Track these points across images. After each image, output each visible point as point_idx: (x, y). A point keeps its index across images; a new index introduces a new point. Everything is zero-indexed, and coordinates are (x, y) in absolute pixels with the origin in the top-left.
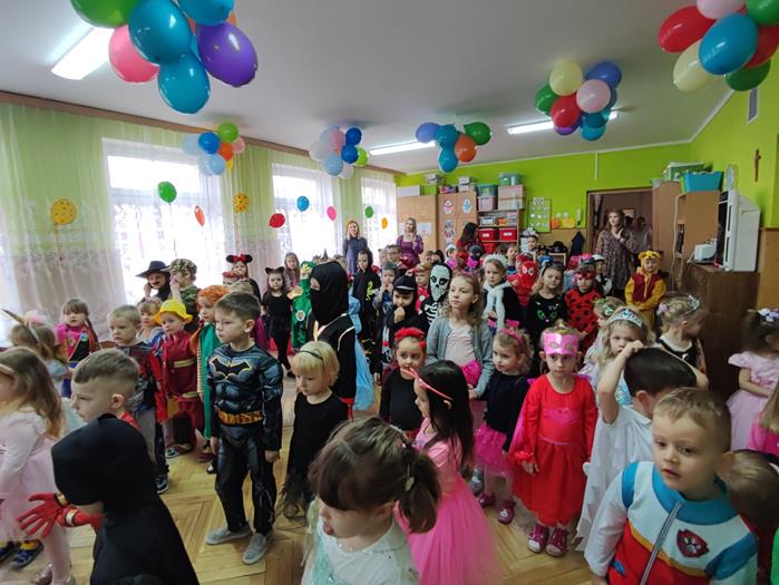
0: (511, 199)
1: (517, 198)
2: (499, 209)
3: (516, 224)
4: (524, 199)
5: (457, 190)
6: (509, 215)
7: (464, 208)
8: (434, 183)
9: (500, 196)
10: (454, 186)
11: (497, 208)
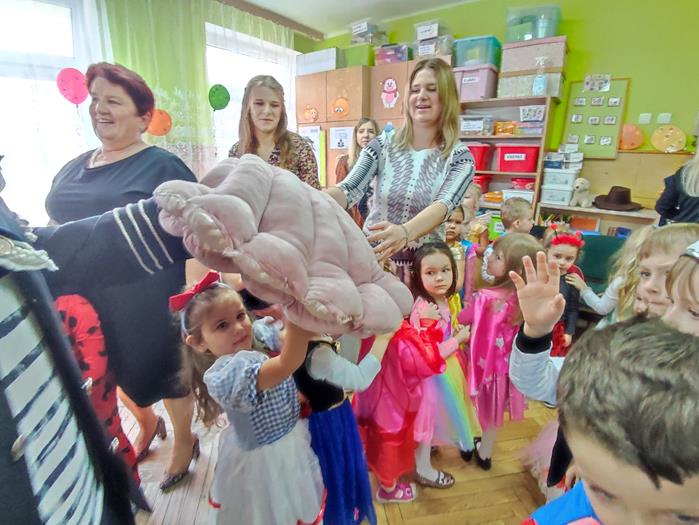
1: (548, 70)
3: (540, 133)
6: (521, 108)
9: (502, 71)
10: (405, 45)
11: (495, 95)
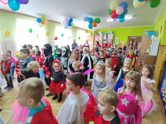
0: (110, 37)
1: (112, 37)
2: (108, 39)
3: (111, 43)
4: (114, 37)
5: (99, 35)
6: (110, 41)
7: (100, 39)
8: (94, 33)
9: (108, 37)
10: (98, 33)
11: (107, 39)
